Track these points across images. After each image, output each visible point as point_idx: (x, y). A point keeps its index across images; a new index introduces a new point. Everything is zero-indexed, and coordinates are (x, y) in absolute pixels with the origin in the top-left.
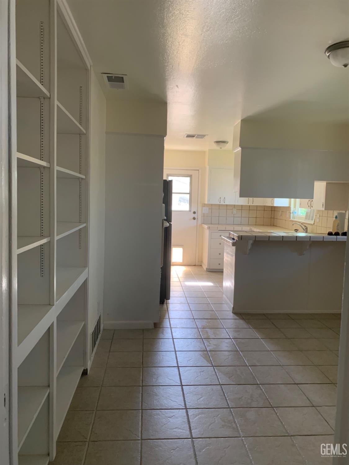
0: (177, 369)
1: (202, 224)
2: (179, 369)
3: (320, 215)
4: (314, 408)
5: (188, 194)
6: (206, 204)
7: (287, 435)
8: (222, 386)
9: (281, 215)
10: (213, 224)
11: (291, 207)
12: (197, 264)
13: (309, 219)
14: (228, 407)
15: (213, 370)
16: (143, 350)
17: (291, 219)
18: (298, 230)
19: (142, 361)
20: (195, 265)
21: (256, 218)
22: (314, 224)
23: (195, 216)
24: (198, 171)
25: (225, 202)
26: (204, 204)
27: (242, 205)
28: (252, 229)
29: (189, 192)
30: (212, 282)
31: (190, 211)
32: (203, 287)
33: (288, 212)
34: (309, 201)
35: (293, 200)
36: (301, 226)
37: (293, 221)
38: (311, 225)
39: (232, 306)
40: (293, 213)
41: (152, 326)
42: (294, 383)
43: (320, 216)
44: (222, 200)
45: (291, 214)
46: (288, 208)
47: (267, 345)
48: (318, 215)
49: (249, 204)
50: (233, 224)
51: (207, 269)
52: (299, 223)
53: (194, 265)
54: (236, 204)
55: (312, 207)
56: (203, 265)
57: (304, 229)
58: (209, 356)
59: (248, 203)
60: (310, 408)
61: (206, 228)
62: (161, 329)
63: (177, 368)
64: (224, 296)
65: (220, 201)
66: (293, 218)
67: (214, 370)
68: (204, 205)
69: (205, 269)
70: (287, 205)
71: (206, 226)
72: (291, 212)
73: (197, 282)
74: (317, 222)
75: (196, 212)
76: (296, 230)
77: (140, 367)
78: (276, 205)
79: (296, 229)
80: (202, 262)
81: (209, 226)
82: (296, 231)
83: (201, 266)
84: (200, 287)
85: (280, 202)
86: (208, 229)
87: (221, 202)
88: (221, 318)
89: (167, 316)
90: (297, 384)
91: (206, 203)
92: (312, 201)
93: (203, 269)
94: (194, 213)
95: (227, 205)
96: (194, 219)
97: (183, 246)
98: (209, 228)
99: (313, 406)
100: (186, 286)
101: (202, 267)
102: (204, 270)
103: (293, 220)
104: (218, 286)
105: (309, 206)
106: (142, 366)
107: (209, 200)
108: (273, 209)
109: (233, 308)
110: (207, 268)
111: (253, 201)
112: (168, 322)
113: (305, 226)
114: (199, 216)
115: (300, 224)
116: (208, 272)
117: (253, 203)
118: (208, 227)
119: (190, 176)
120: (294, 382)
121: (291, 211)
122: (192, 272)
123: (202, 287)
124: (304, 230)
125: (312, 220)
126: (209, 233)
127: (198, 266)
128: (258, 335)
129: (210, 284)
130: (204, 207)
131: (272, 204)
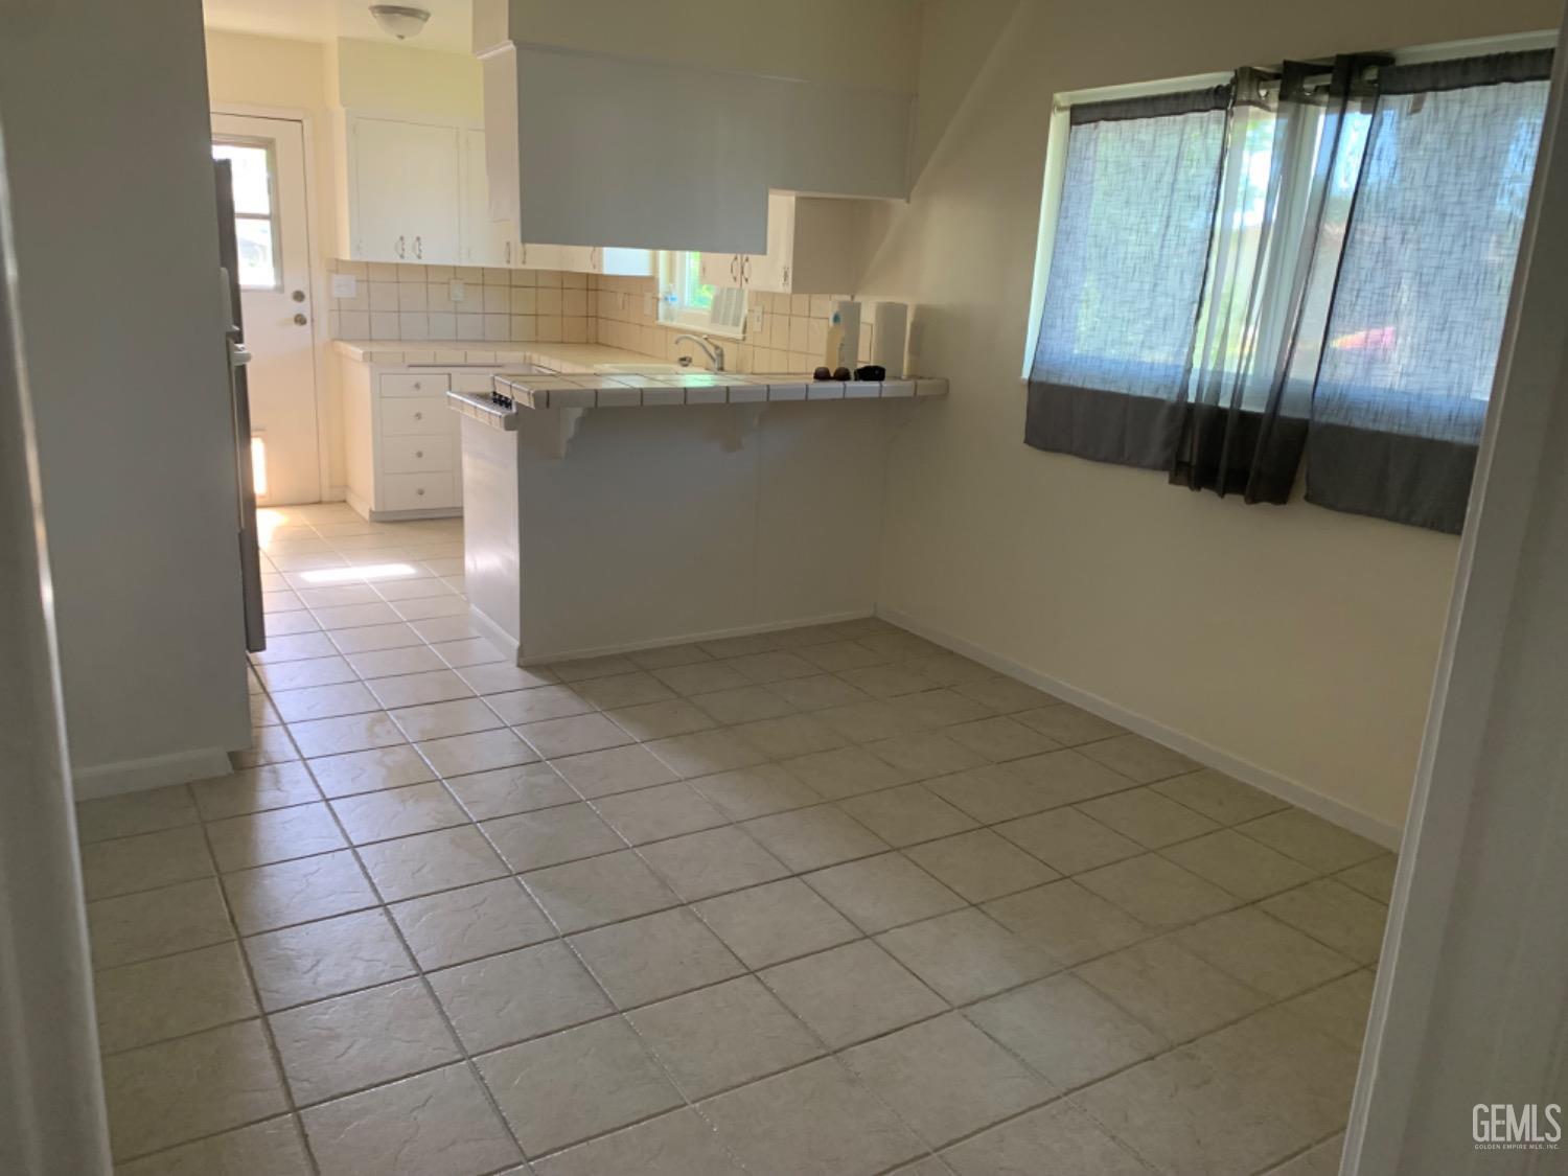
0: (381, 915)
1: (334, 340)
2: (388, 913)
3: (763, 309)
4: (867, 940)
5: (264, 217)
6: (344, 262)
7: (823, 1052)
8: (566, 939)
9: (623, 308)
10: (377, 341)
11: (658, 280)
12: (326, 498)
13: (725, 323)
14: (609, 1011)
15: (516, 888)
16: (217, 870)
17: (662, 320)
18: (690, 360)
19: (228, 917)
20: (319, 502)
21: (537, 315)
22: (744, 339)
23: (303, 308)
24: (298, 124)
25: (422, 255)
26: (337, 260)
27: (483, 269)
28: (531, 357)
29: (266, 211)
30: (413, 562)
31: (280, 289)
32: (382, 583)
33: (648, 296)
34: (736, 259)
35: (662, 254)
36: (704, 347)
37: (667, 328)
38: (735, 341)
39: (517, 643)
40: (666, 299)
41: (225, 768)
42: (789, 874)
43: (763, 313)
44: (408, 247)
45: (661, 305)
46: (650, 282)
47: (668, 762)
48: (759, 309)
49: (512, 266)
50: (457, 340)
51: (372, 513)
52: (695, 338)
53: (317, 499)
54: (465, 263)
55: (747, 280)
56: (352, 499)
57: (714, 355)
58: (486, 840)
59: (509, 262)
60: (858, 944)
61: (360, 358)
62: (265, 774)
63: (380, 910)
64: (473, 607)
65: (403, 250)
66: (666, 318)
67: (521, 886)
68: (338, 266)
69: (366, 515)
70: (645, 272)
71: (356, 352)
72: (661, 295)
73: (348, 567)
74: (755, 333)
75: (307, 296)
76: (683, 359)
77: (227, 941)
78: (607, 270)
79: (682, 356)
80: (346, 487)
81: (368, 350)
82: (685, 363)
83: (344, 501)
84: (365, 584)
85: (623, 261)
86: (364, 360)
87: (406, 254)
88: (483, 693)
89: (270, 716)
90: (798, 875)
91: (346, 255)
92: (747, 260)
93: (357, 514)
94: (299, 296)
95: (426, 266)
96: (300, 320)
97: (264, 430)
98: (369, 358)
99: (866, 937)
100: (309, 589)
101: (351, 509)
102: (363, 518)
103: (668, 323)
104: (437, 575)
105: (735, 279)
106: (234, 936)
107: (357, 247)
108: (594, 285)
109: (521, 651)
110: (374, 509)
111: (525, 254)
112: (286, 739)
113: (717, 348)
114: (319, 306)
115: (701, 340)
116: (378, 525)
117: (524, 262)
118: (364, 354)
119: (267, 144)
120: (791, 871)
121: (658, 292)
122: (313, 529)
123: (372, 583)
124: (714, 360)
125: (736, 324)
126: (372, 379)
127: (330, 502)
128: (630, 733)
129: (403, 570)
130: (337, 272)
131: (594, 267)
